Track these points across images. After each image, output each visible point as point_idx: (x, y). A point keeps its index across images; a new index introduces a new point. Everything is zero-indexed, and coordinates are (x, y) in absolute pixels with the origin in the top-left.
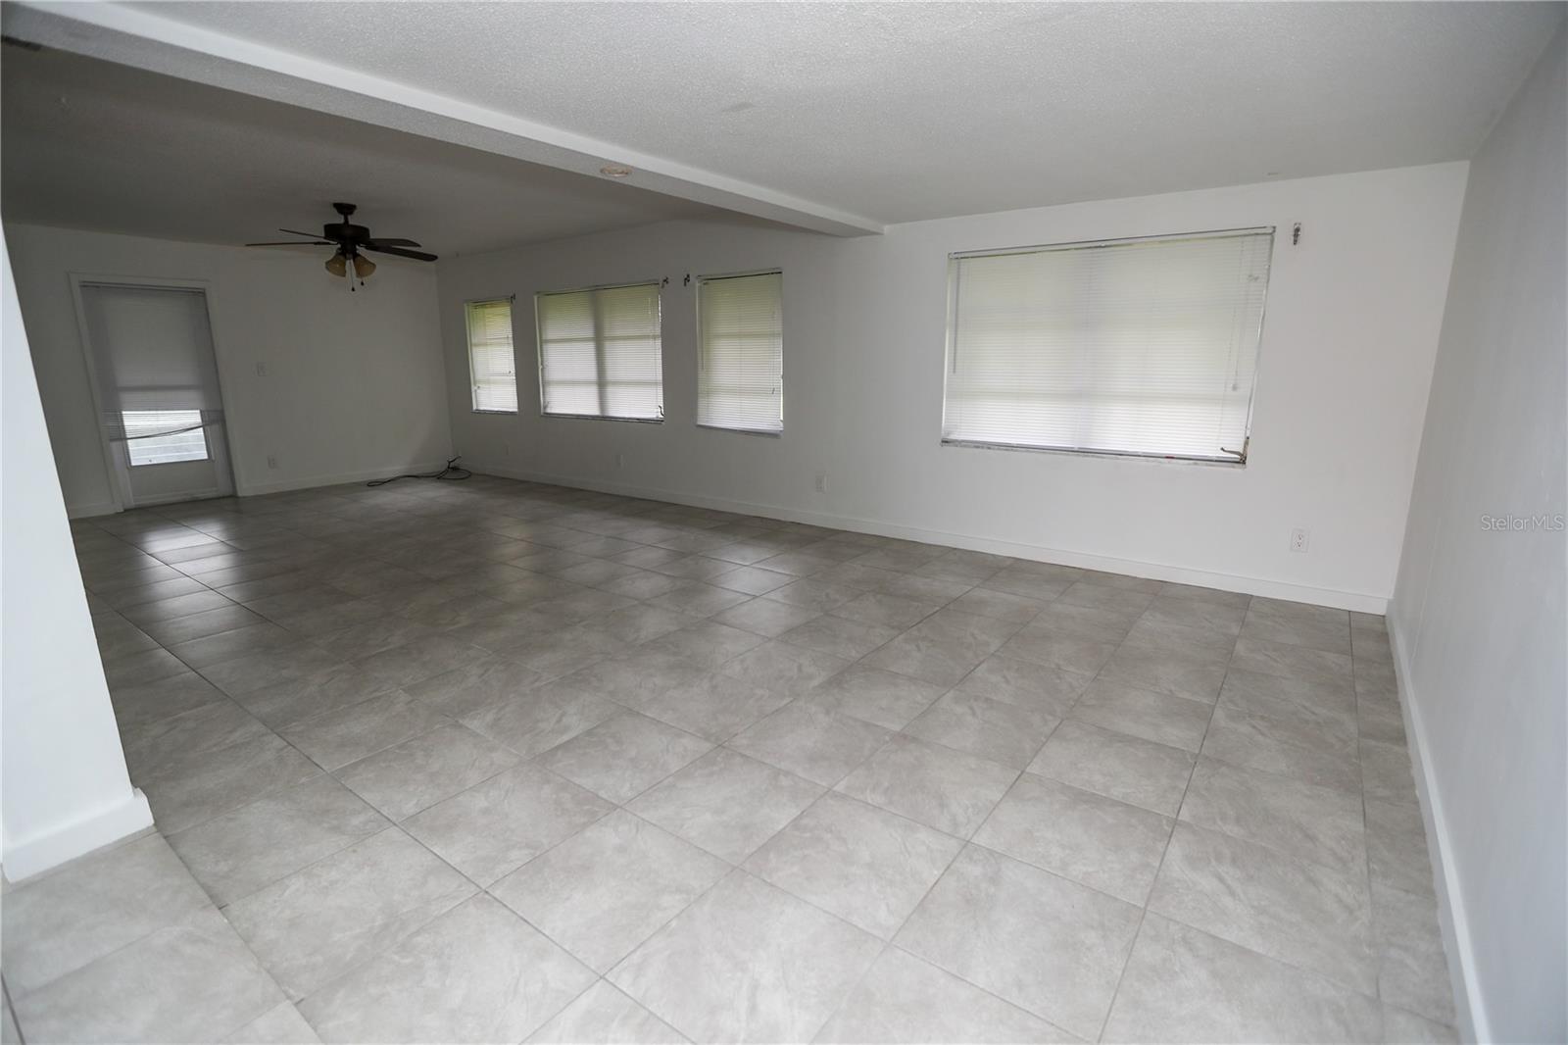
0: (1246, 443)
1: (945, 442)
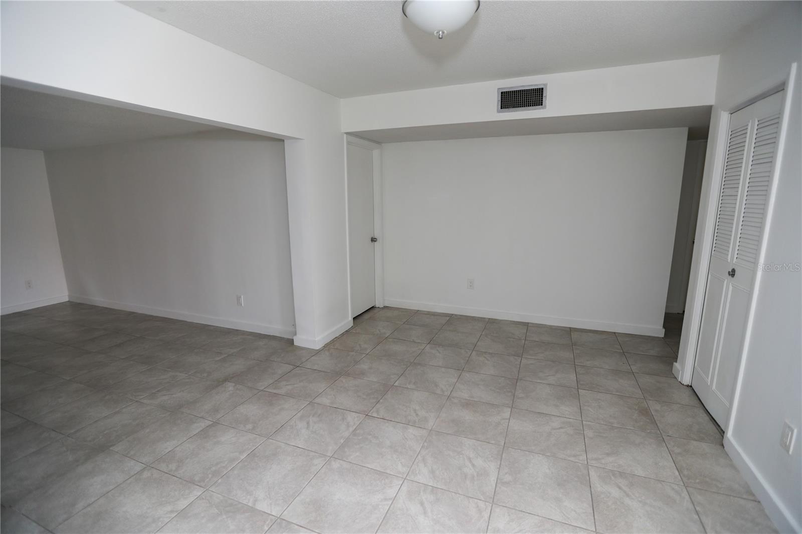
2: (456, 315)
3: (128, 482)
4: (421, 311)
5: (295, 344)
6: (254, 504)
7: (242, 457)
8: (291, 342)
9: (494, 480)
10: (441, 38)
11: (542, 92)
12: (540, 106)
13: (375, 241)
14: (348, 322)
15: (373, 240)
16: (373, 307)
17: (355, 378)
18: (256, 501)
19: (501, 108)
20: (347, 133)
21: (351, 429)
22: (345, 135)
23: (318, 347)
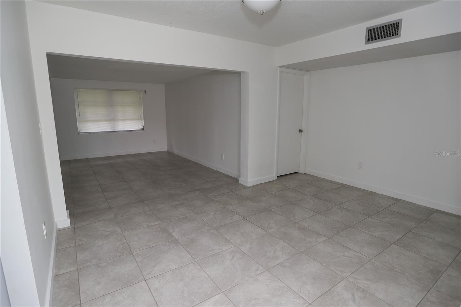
0: (143, 127)
1: (79, 133)
2: (348, 185)
3: (143, 213)
4: (326, 179)
5: (239, 182)
6: (172, 232)
7: (181, 217)
8: (237, 180)
9: (278, 263)
10: (262, 14)
11: (398, 25)
12: (396, 36)
13: (301, 132)
14: (273, 177)
15: (300, 131)
16: (298, 172)
17: (254, 202)
18: (173, 231)
19: (368, 41)
20: (280, 67)
21: (231, 221)
22: (279, 68)
23: (249, 185)
